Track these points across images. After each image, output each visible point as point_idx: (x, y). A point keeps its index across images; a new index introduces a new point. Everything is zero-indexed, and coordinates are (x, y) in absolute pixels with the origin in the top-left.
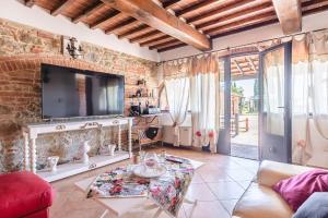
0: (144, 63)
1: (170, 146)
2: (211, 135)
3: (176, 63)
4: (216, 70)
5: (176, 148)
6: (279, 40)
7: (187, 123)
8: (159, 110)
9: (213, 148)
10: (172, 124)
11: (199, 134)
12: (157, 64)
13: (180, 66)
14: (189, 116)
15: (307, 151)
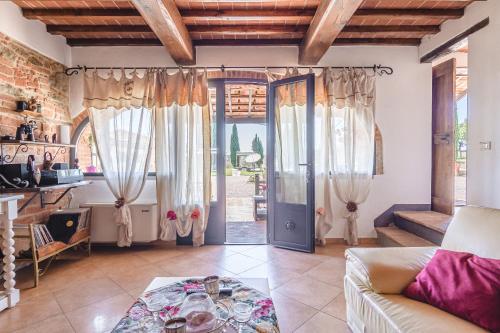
0: (35, 60)
1: (109, 249)
2: (195, 215)
3: (118, 76)
4: (204, 102)
5: (125, 250)
6: (295, 70)
7: (146, 197)
8: (75, 173)
9: (199, 237)
10: (112, 201)
11: (172, 215)
12: (66, 70)
13: (128, 85)
14: (151, 183)
15: (327, 220)
